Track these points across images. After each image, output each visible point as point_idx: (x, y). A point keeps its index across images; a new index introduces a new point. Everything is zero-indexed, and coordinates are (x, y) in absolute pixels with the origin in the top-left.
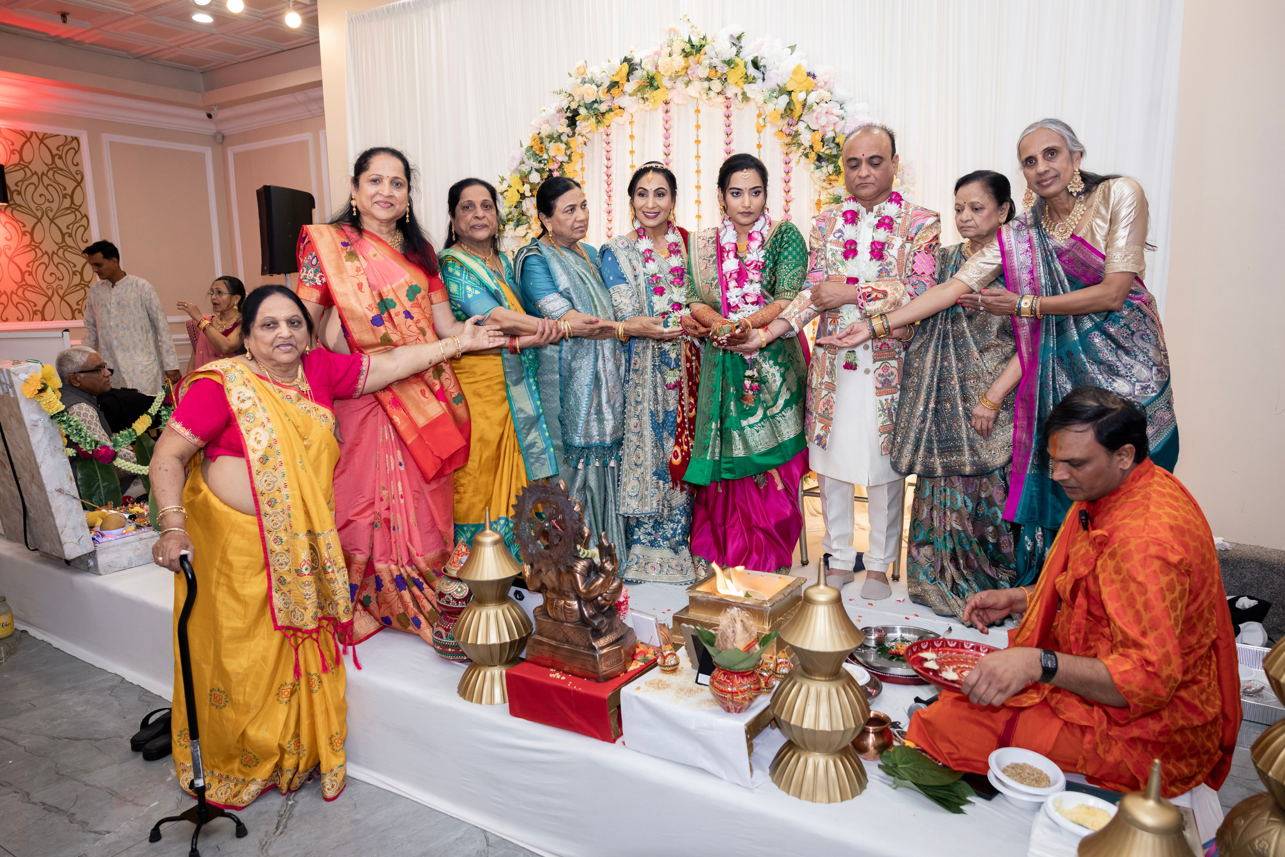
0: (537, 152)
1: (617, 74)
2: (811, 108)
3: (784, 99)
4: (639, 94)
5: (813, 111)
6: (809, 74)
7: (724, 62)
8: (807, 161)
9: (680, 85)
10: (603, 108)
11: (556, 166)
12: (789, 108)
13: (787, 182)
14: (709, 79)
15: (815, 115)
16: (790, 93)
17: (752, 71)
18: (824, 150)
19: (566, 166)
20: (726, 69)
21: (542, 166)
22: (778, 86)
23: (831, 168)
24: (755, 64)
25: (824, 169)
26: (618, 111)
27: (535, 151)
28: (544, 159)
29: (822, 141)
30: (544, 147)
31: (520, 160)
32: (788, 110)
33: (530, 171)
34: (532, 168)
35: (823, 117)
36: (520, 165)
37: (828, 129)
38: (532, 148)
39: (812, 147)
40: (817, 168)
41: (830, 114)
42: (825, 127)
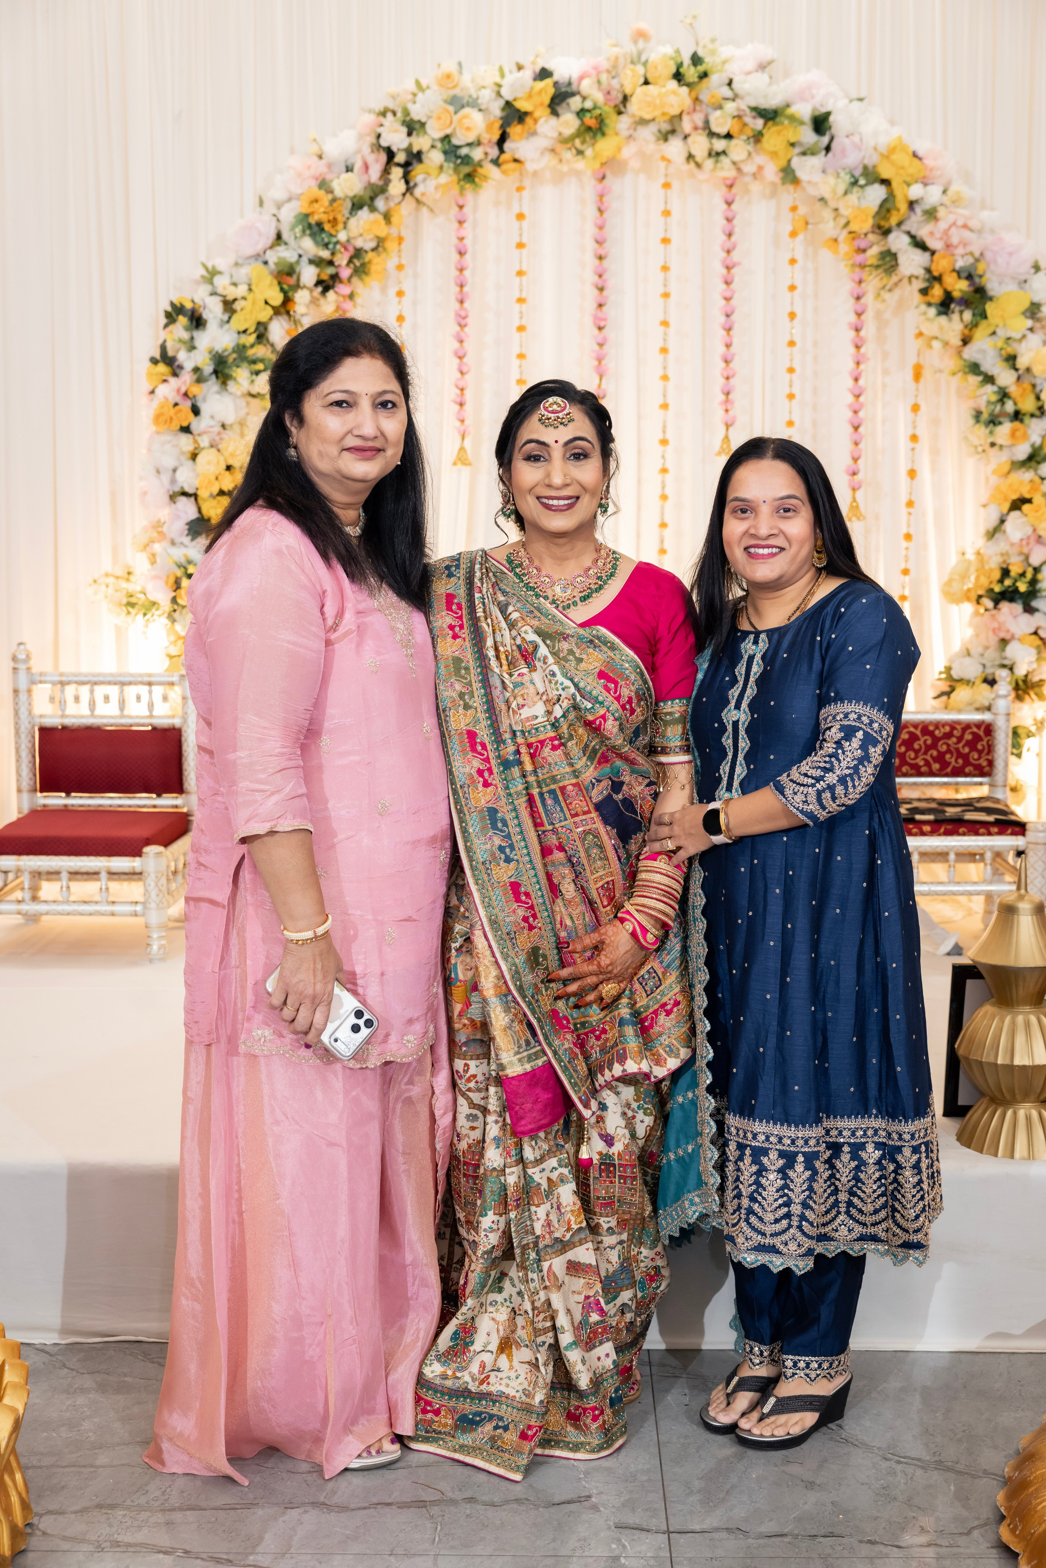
0: (327, 227)
1: (530, 96)
2: (931, 214)
3: (877, 193)
4: (577, 142)
5: (936, 219)
6: (915, 155)
7: (755, 109)
8: (917, 297)
9: (647, 134)
10: (477, 154)
11: (346, 256)
12: (886, 208)
13: (858, 330)
14: (728, 136)
15: (942, 225)
16: (885, 182)
17: (808, 136)
18: (960, 287)
19: (371, 255)
20: (760, 122)
21: (325, 254)
22: (865, 168)
23: (968, 315)
24: (820, 124)
25: (956, 317)
26: (513, 165)
27: (319, 224)
28: (337, 242)
29: (954, 270)
30: (340, 219)
31: (272, 235)
32: (884, 210)
33: (298, 262)
34: (300, 256)
35: (953, 229)
36: (271, 247)
37: (960, 251)
38: (307, 216)
39: (939, 279)
40: (940, 313)
41: (965, 226)
42: (956, 247)
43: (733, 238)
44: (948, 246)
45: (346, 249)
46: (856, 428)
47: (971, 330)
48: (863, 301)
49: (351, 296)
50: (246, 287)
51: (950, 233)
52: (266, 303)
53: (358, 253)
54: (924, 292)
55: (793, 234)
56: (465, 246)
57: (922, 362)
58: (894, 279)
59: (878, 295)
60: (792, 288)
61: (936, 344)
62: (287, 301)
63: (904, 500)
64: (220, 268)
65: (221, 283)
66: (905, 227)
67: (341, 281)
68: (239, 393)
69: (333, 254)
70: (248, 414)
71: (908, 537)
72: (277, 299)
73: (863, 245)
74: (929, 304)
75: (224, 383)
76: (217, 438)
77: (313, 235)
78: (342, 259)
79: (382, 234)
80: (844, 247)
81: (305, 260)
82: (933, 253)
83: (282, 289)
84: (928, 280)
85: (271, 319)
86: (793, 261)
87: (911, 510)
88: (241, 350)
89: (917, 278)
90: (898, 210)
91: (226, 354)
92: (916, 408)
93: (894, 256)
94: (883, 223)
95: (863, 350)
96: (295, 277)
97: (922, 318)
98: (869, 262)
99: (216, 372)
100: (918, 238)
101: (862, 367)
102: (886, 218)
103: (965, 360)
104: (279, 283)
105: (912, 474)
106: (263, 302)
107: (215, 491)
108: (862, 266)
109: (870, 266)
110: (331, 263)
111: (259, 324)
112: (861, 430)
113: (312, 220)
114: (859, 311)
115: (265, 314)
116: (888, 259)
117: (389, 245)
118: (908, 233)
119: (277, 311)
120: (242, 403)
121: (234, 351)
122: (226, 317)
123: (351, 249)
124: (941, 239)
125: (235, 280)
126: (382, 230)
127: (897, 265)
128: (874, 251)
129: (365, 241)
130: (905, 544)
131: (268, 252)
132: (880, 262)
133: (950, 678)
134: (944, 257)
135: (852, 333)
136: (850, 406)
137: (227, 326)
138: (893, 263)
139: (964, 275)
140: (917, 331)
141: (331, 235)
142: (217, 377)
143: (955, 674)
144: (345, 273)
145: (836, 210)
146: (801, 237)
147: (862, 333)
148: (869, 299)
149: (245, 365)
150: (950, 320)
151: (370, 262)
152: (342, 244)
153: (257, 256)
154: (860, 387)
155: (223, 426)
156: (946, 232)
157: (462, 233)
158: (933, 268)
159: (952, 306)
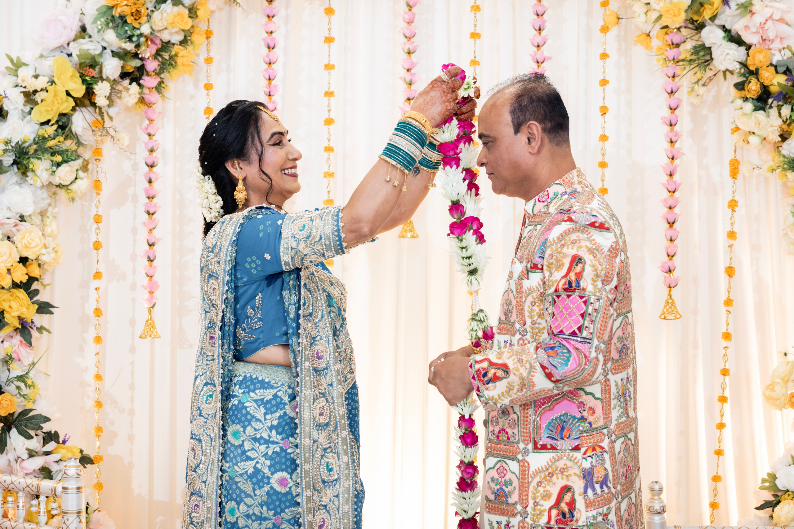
0: (129, 19)
2: (746, 8)
5: (752, 13)
8: (733, 90)
11: (153, 49)
12: (699, 2)
13: (672, 125)
15: (758, 19)
18: (777, 82)
19: (177, 48)
21: (130, 47)
25: (774, 112)
27: (122, 18)
28: (141, 35)
29: (771, 65)
30: (143, 10)
31: (76, 28)
32: (697, 5)
33: (101, 55)
34: (104, 48)
35: (770, 23)
36: (74, 40)
37: (777, 45)
38: (111, 8)
39: (755, 73)
40: (756, 109)
41: (781, 20)
42: (772, 41)
43: (543, 33)
44: (764, 40)
45: (153, 42)
46: (671, 224)
47: (789, 125)
48: (676, 95)
49: (159, 88)
50: (47, 79)
51: (766, 27)
52: (68, 94)
53: (166, 45)
54: (740, 86)
55: (605, 29)
56: (274, 39)
57: (738, 158)
58: (710, 73)
59: (693, 90)
60: (604, 83)
61: (753, 139)
62: (90, 93)
63: (724, 297)
64: (23, 61)
65: (25, 74)
66: (717, 22)
67: (148, 75)
68: (39, 184)
69: (138, 46)
70: (50, 205)
71: (727, 336)
72: (79, 91)
73: (676, 40)
74: (746, 99)
75: (24, 174)
76: (14, 230)
77: (115, 28)
78: (147, 52)
79: (187, 27)
80: (656, 43)
81: (108, 51)
82: (749, 47)
83: (84, 81)
84: (744, 75)
85: (74, 109)
86: (604, 56)
87: (729, 308)
88: (41, 141)
89: (732, 73)
90: (712, 4)
91: (26, 145)
92: (733, 205)
93: (708, 50)
94: (695, 18)
95: (677, 145)
96: (97, 69)
97: (739, 112)
98: (681, 57)
99: (15, 163)
100: (733, 33)
101: (676, 162)
102: (698, 13)
103: (784, 156)
104: (82, 76)
105: (730, 271)
106: (65, 93)
107: (7, 283)
108: (676, 61)
109: (683, 60)
110: (136, 56)
111: (62, 115)
112: (675, 226)
113: (116, 13)
114: (673, 106)
115: (67, 105)
116: (702, 53)
117: (195, 38)
118: (723, 27)
119: (79, 103)
120: (44, 194)
121: (35, 142)
122: (28, 109)
123: (158, 42)
124: (757, 32)
125: (38, 72)
126: (188, 23)
127: (712, 59)
128: (689, 45)
129: (171, 34)
130: (725, 343)
131: (72, 44)
132: (693, 57)
133: (774, 487)
134: (760, 52)
135: (668, 128)
136: (665, 200)
137: (28, 117)
138: (708, 58)
139: (781, 69)
140: (733, 126)
141: (134, 28)
142: (18, 169)
143: (781, 484)
144: (152, 65)
145: (649, 4)
146: (613, 32)
147: (676, 128)
148: (683, 94)
149: (47, 156)
150: (769, 116)
151: (176, 55)
152: (147, 38)
153: (61, 48)
154: (675, 182)
155: (22, 218)
156: (762, 25)
157: (271, 27)
158: (749, 62)
159: (770, 101)
